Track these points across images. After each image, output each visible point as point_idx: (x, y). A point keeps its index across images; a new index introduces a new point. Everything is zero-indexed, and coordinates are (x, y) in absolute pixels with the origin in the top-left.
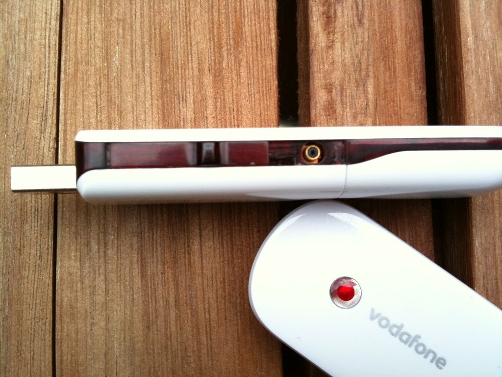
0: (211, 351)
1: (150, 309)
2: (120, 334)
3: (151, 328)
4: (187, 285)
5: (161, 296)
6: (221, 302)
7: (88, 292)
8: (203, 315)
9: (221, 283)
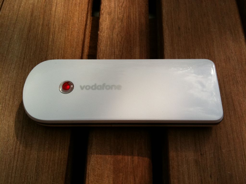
0: (53, 40)
1: (32, 26)
2: (18, 33)
3: (31, 31)
4: (48, 20)
5: (37, 22)
6: (60, 26)
7: (9, 20)
8: (52, 29)
9: (61, 20)
